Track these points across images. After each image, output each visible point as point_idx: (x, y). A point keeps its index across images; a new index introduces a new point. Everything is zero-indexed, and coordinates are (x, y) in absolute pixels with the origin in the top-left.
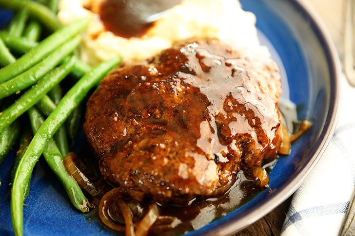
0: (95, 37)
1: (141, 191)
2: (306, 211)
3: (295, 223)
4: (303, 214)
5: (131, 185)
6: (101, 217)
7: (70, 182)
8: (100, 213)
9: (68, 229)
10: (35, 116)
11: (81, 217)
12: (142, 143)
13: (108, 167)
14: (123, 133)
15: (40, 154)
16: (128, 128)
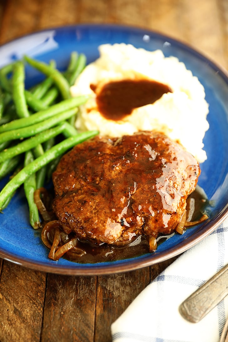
0: (89, 111)
1: (70, 228)
2: (169, 276)
3: (159, 281)
4: (167, 277)
5: (65, 222)
6: (42, 235)
7: (33, 207)
8: (42, 233)
9: (21, 236)
10: (29, 156)
11: (32, 231)
12: (80, 197)
13: (56, 206)
14: (72, 186)
15: (21, 183)
16: (77, 184)
